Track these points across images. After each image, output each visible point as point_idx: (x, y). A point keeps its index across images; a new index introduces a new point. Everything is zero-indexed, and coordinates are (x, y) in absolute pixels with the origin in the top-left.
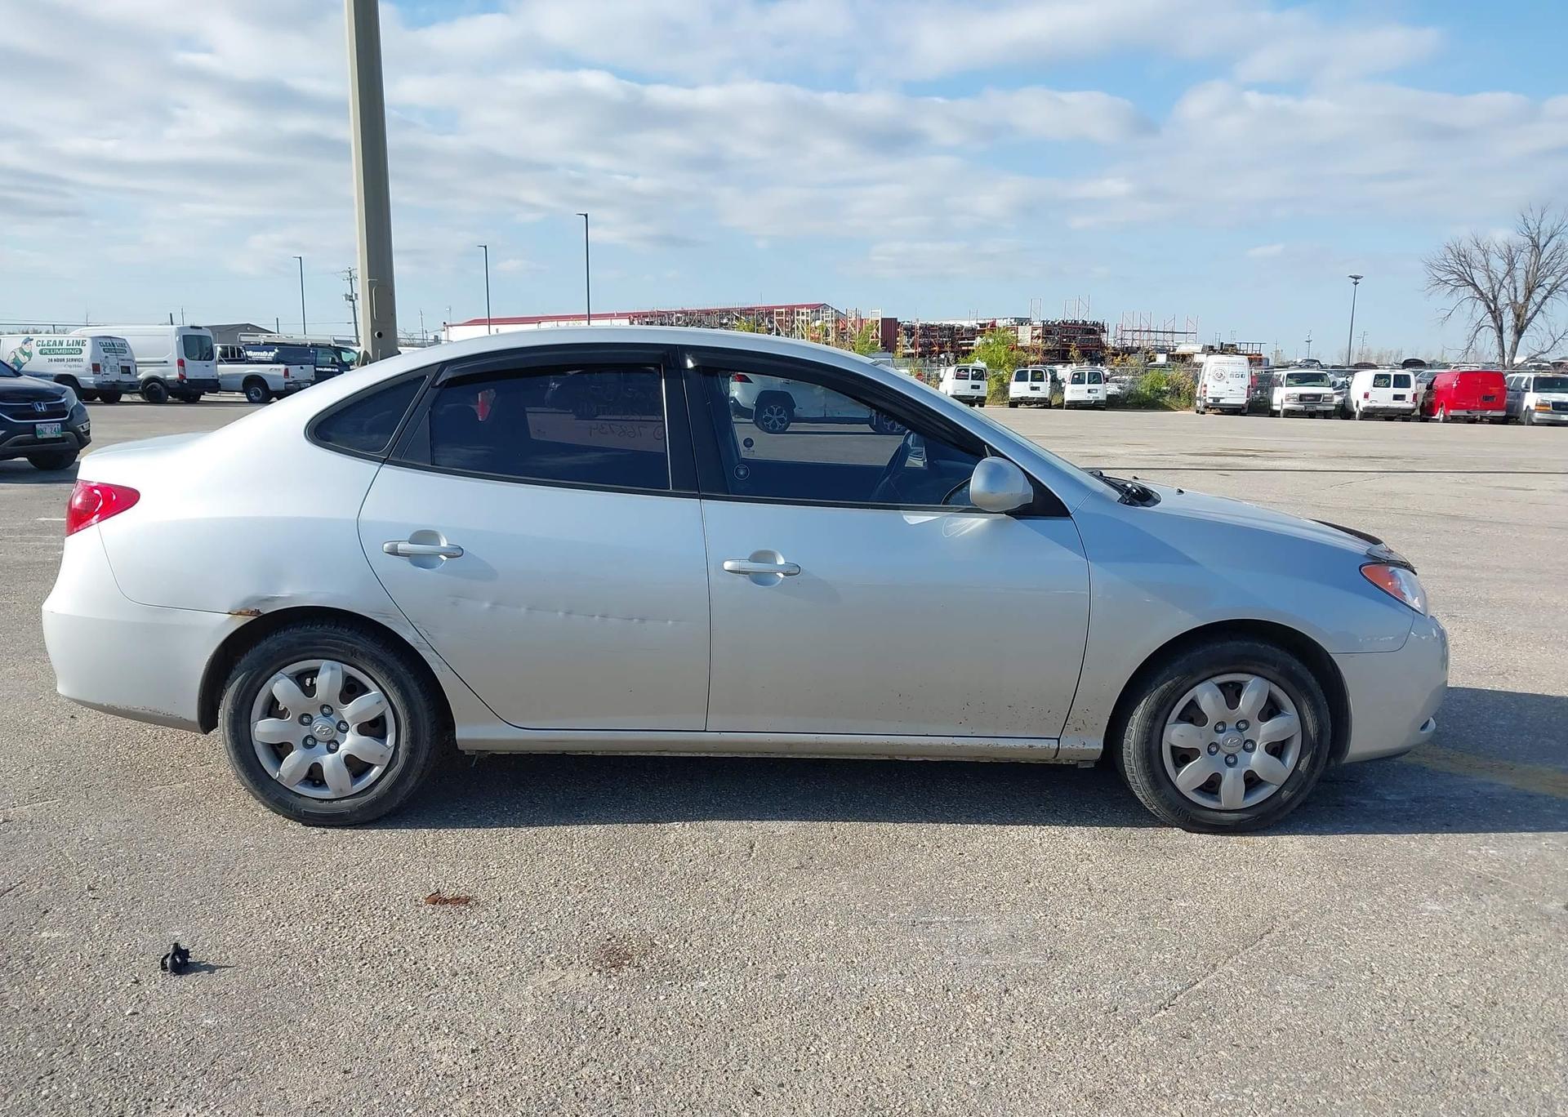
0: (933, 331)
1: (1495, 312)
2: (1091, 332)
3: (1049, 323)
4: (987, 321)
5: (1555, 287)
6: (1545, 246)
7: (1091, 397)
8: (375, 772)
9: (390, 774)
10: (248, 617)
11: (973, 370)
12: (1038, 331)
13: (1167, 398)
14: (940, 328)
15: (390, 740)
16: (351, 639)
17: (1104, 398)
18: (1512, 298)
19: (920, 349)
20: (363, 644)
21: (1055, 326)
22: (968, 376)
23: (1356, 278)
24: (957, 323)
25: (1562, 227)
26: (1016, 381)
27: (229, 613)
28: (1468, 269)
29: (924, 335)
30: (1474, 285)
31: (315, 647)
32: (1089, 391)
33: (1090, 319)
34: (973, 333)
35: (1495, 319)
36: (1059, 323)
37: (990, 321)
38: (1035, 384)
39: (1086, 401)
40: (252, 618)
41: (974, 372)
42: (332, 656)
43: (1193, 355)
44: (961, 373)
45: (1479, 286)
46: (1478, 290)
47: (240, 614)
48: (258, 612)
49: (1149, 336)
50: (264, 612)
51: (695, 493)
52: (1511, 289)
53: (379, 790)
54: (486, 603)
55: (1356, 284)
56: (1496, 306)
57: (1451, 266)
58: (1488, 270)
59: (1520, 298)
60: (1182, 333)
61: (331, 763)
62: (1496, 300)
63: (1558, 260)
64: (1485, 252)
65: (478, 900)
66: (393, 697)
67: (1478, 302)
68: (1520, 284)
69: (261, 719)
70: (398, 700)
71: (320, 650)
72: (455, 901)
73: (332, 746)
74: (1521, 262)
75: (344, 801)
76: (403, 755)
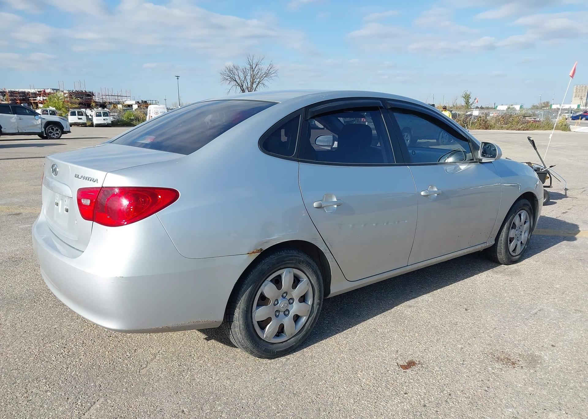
0: (17, 93)
1: (243, 90)
2: (89, 95)
3: (71, 91)
4: (41, 90)
5: (259, 82)
6: (255, 68)
7: (105, 122)
8: (304, 319)
9: (310, 319)
10: (257, 254)
11: (50, 111)
12: (67, 95)
13: (134, 122)
14: (18, 92)
15: (310, 302)
16: (297, 255)
17: (111, 122)
18: (247, 86)
19: (10, 102)
20: (303, 257)
21: (73, 92)
22: (48, 113)
23: (178, 77)
24: (27, 90)
25: (259, 63)
26: (71, 115)
27: (248, 254)
28: (234, 75)
29: (11, 96)
30: (236, 81)
31: (284, 263)
32: (104, 120)
33: (88, 90)
34: (35, 95)
36: (75, 91)
37: (42, 90)
38: (80, 117)
39: (103, 124)
40: (259, 253)
41: (51, 112)
42: (289, 265)
43: (132, 105)
44: (44, 112)
45: (239, 81)
46: (237, 83)
47: (253, 252)
48: (261, 250)
49: (112, 97)
50: (264, 249)
51: (404, 163)
52: (246, 83)
53: (306, 328)
54: (351, 226)
55: (178, 79)
56: (243, 88)
57: (227, 74)
58: (238, 76)
59: (249, 86)
60: (122, 96)
61: (287, 322)
62: (242, 86)
63: (259, 73)
64: (237, 70)
65: (416, 360)
66: (313, 280)
67: (238, 86)
68: (249, 81)
69: (257, 309)
70: (315, 281)
71: (284, 264)
72: (411, 364)
73: (287, 313)
74: (249, 74)
75: (292, 339)
76: (316, 307)
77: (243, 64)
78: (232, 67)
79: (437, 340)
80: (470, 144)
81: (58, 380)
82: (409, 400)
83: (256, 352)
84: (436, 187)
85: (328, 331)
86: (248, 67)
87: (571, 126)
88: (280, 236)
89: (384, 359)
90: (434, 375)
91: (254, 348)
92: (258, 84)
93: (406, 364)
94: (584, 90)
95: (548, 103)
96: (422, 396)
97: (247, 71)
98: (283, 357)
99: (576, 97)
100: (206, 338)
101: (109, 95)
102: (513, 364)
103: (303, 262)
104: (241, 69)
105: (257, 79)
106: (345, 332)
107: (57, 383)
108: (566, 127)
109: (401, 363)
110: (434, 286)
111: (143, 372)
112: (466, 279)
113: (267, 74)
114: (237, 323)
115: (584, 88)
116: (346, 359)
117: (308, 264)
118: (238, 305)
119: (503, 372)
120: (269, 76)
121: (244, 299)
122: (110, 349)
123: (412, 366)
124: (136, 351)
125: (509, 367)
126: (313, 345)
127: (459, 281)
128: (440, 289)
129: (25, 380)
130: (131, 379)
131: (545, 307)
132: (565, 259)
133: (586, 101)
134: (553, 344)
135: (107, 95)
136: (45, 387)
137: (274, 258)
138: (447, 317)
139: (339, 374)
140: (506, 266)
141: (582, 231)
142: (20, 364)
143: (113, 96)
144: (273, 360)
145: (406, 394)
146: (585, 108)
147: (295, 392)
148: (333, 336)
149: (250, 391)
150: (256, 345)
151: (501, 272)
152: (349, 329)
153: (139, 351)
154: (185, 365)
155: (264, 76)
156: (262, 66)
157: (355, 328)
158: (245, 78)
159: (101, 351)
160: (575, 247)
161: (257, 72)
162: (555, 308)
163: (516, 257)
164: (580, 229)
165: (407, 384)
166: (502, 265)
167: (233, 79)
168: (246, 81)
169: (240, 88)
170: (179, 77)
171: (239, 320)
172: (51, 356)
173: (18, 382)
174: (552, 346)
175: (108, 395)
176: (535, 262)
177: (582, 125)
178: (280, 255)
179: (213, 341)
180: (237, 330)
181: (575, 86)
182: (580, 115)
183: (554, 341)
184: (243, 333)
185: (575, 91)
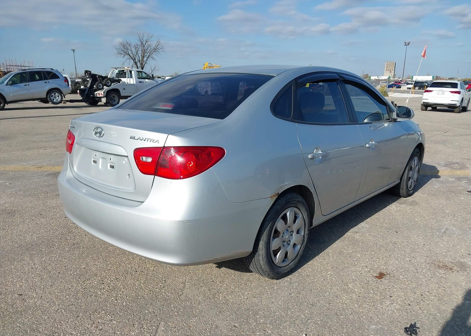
1: (135, 63)
5: (149, 56)
6: (145, 44)
8: (299, 247)
9: (302, 247)
10: (276, 197)
15: (302, 233)
16: (296, 197)
18: (138, 59)
20: (300, 198)
23: (73, 50)
25: (148, 40)
27: (271, 197)
28: (127, 50)
30: (129, 55)
35: (136, 65)
42: (292, 205)
45: (131, 55)
46: (130, 56)
47: (274, 196)
48: (278, 193)
49: (25, 68)
50: (280, 193)
51: (354, 123)
52: (138, 57)
53: (300, 254)
54: (329, 172)
55: (74, 52)
56: (135, 61)
57: (122, 49)
58: (131, 51)
59: (141, 59)
60: (25, 66)
61: (289, 249)
62: (135, 59)
63: (149, 49)
64: (130, 45)
65: (384, 272)
66: (305, 216)
67: (131, 60)
68: (140, 55)
69: (273, 240)
70: (306, 216)
71: (290, 204)
72: (381, 276)
73: (289, 242)
74: (140, 50)
75: (292, 263)
76: (306, 237)
77: (134, 41)
78: (125, 43)
79: (390, 256)
80: (388, 107)
81: (115, 310)
82: (396, 301)
83: (271, 275)
84: (374, 141)
85: (308, 255)
86: (139, 43)
87: (389, 93)
88: (289, 182)
89: (361, 272)
90: (403, 282)
91: (270, 272)
92: (148, 58)
93: (378, 275)
94: (392, 66)
95: (367, 75)
96: (404, 298)
97: (139, 46)
98: (287, 277)
99: (387, 70)
100: (217, 266)
101: (13, 66)
102: (451, 269)
103: (300, 202)
104: (133, 45)
105: (147, 53)
106: (320, 255)
107: (116, 313)
108: (385, 93)
109: (375, 275)
110: (363, 216)
111: (183, 297)
112: (383, 209)
113: (155, 50)
114: (261, 252)
115: (392, 64)
116: (334, 275)
117: (303, 203)
118: (262, 239)
119: (448, 276)
120: (157, 51)
121: (266, 233)
122: (142, 281)
123: (384, 276)
124: (166, 281)
125: (449, 272)
126: (303, 267)
127: (379, 211)
128: (370, 218)
129: (86, 313)
130: (176, 304)
131: (448, 227)
132: (441, 191)
133: (394, 74)
134: (468, 253)
135: (11, 66)
136: (107, 317)
137: (284, 199)
138: (386, 239)
139: (335, 287)
140: (405, 199)
141: (440, 171)
142: (72, 300)
143: (17, 66)
144: (280, 280)
145: (391, 297)
146: (393, 79)
147: (311, 303)
148: (314, 259)
149: (277, 305)
150: (272, 269)
151: (404, 203)
152: (322, 253)
153: (168, 281)
154: (214, 289)
155: (153, 51)
156: (152, 43)
157: (327, 250)
158: (137, 53)
159: (136, 284)
160: (441, 182)
161: (147, 48)
162: (455, 227)
163: (411, 191)
164: (439, 169)
165: (387, 290)
166: (402, 198)
167: (127, 53)
168: (137, 55)
169: (133, 60)
170: (75, 50)
171: (262, 250)
172: (96, 291)
173: (81, 315)
174: (468, 254)
175: (165, 319)
176: (423, 195)
177: (396, 92)
178: (287, 197)
179: (224, 268)
180: (261, 258)
181: (386, 63)
182: (393, 84)
183: (468, 251)
184: (265, 260)
185: (386, 66)
